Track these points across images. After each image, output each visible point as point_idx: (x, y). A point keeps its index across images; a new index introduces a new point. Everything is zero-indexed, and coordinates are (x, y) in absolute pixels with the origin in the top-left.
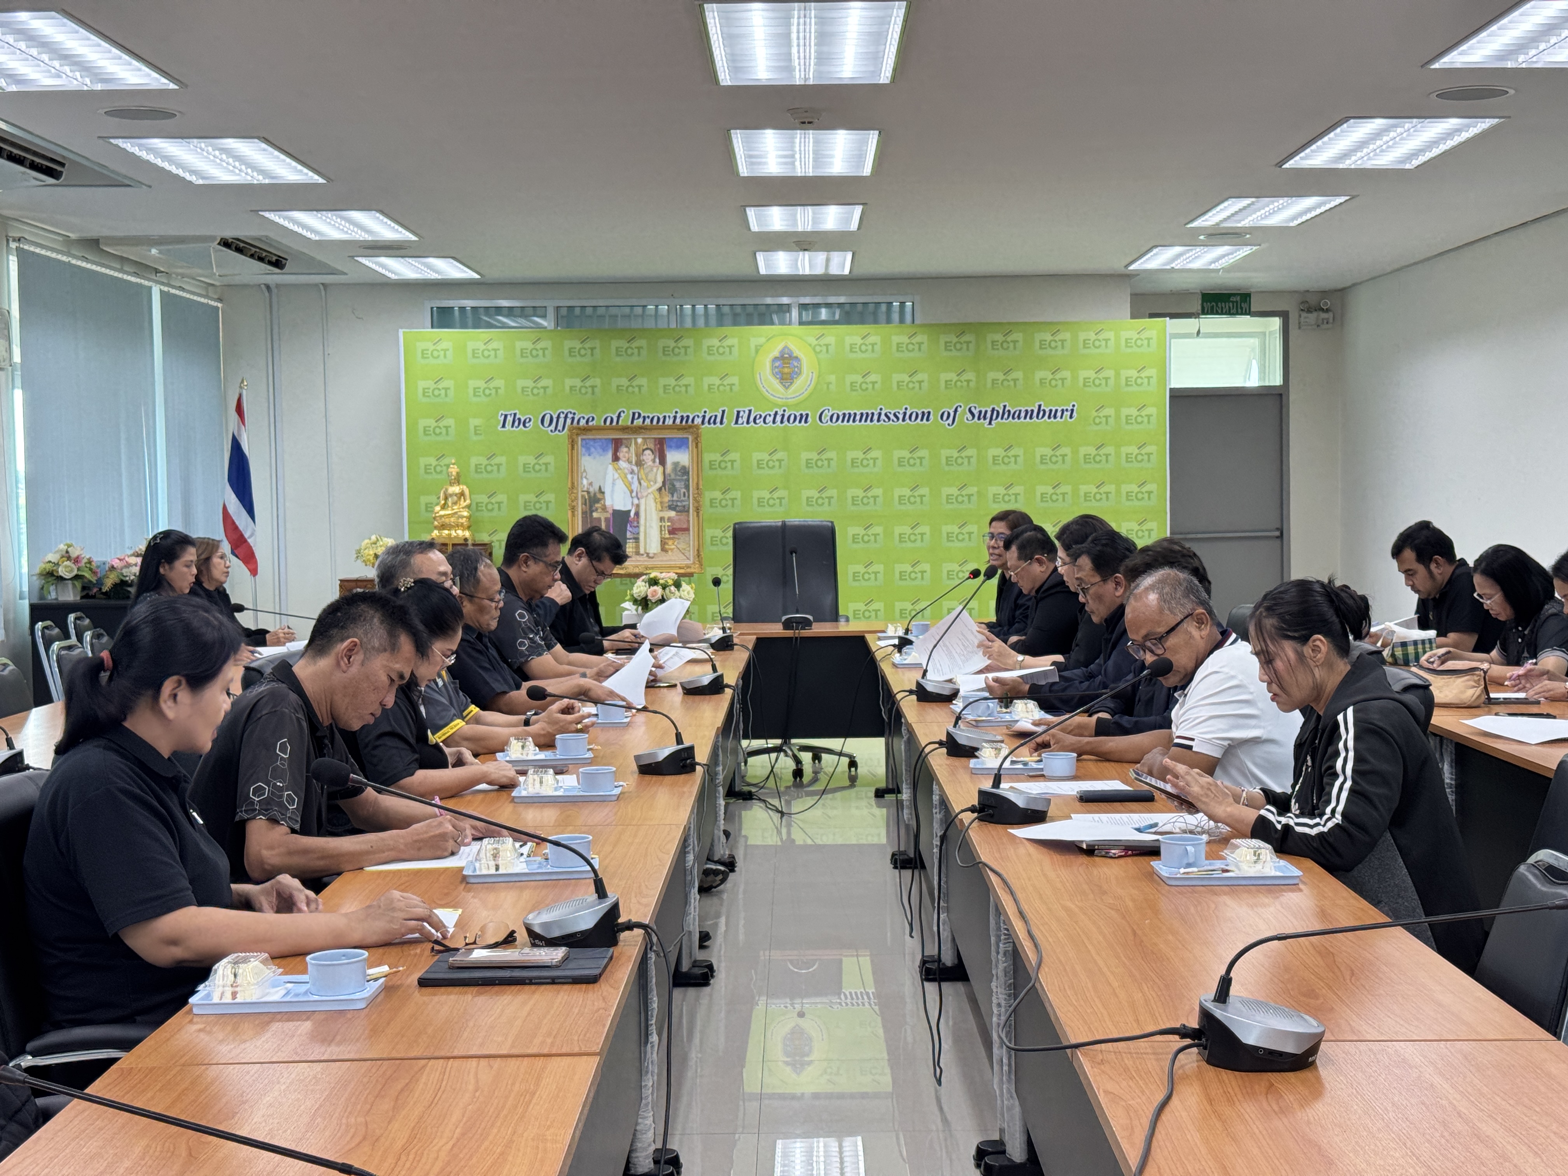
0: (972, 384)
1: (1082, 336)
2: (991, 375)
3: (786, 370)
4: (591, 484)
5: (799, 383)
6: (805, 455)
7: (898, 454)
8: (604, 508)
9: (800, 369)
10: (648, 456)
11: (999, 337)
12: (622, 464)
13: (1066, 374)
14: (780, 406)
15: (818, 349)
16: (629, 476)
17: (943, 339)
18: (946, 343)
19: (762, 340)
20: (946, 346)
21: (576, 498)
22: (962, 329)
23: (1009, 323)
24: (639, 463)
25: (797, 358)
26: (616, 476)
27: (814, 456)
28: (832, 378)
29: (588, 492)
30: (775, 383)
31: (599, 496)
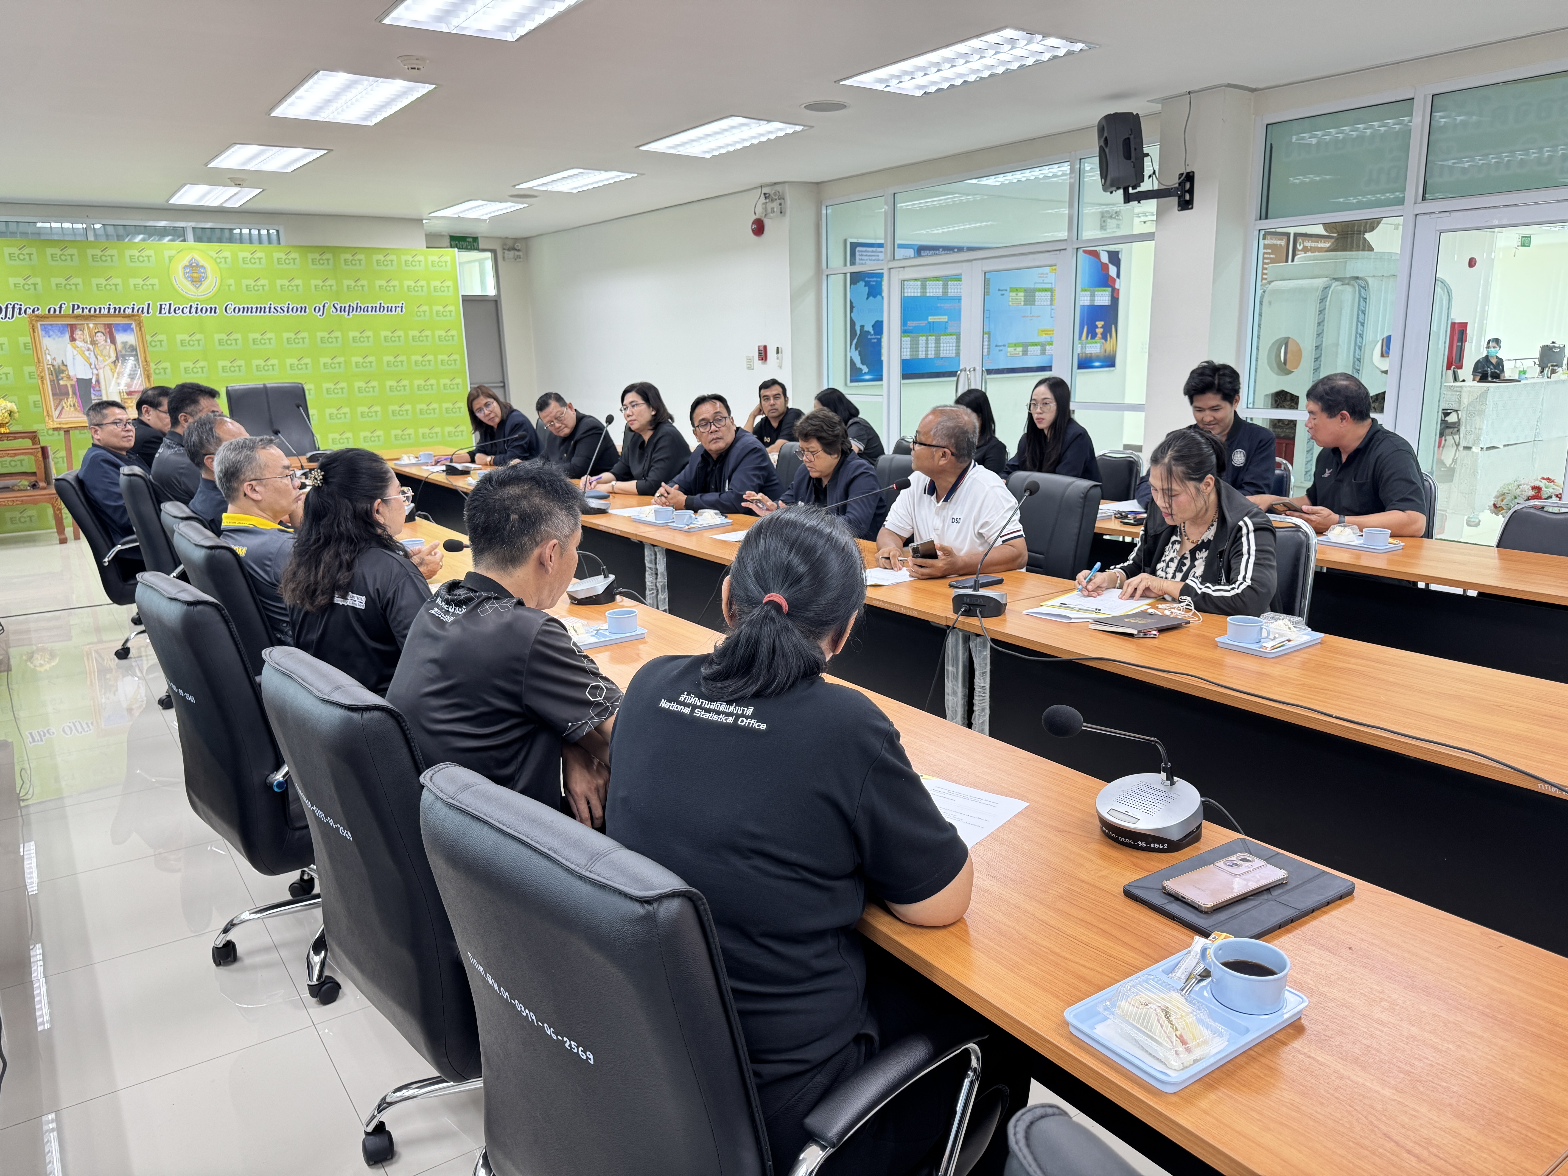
0: (334, 288)
1: (404, 258)
2: (346, 282)
3: (195, 275)
4: (54, 359)
5: (205, 284)
6: (217, 337)
7: (286, 335)
8: (69, 377)
9: (205, 273)
10: (100, 338)
11: (349, 256)
12: (78, 343)
13: (396, 283)
14: (194, 301)
15: (218, 260)
16: (87, 353)
17: (310, 256)
18: (312, 259)
20: (313, 262)
21: (43, 370)
22: (323, 250)
23: (355, 248)
24: (93, 343)
25: (202, 267)
27: (224, 336)
28: (232, 282)
29: (53, 366)
30: (188, 284)
31: (63, 368)
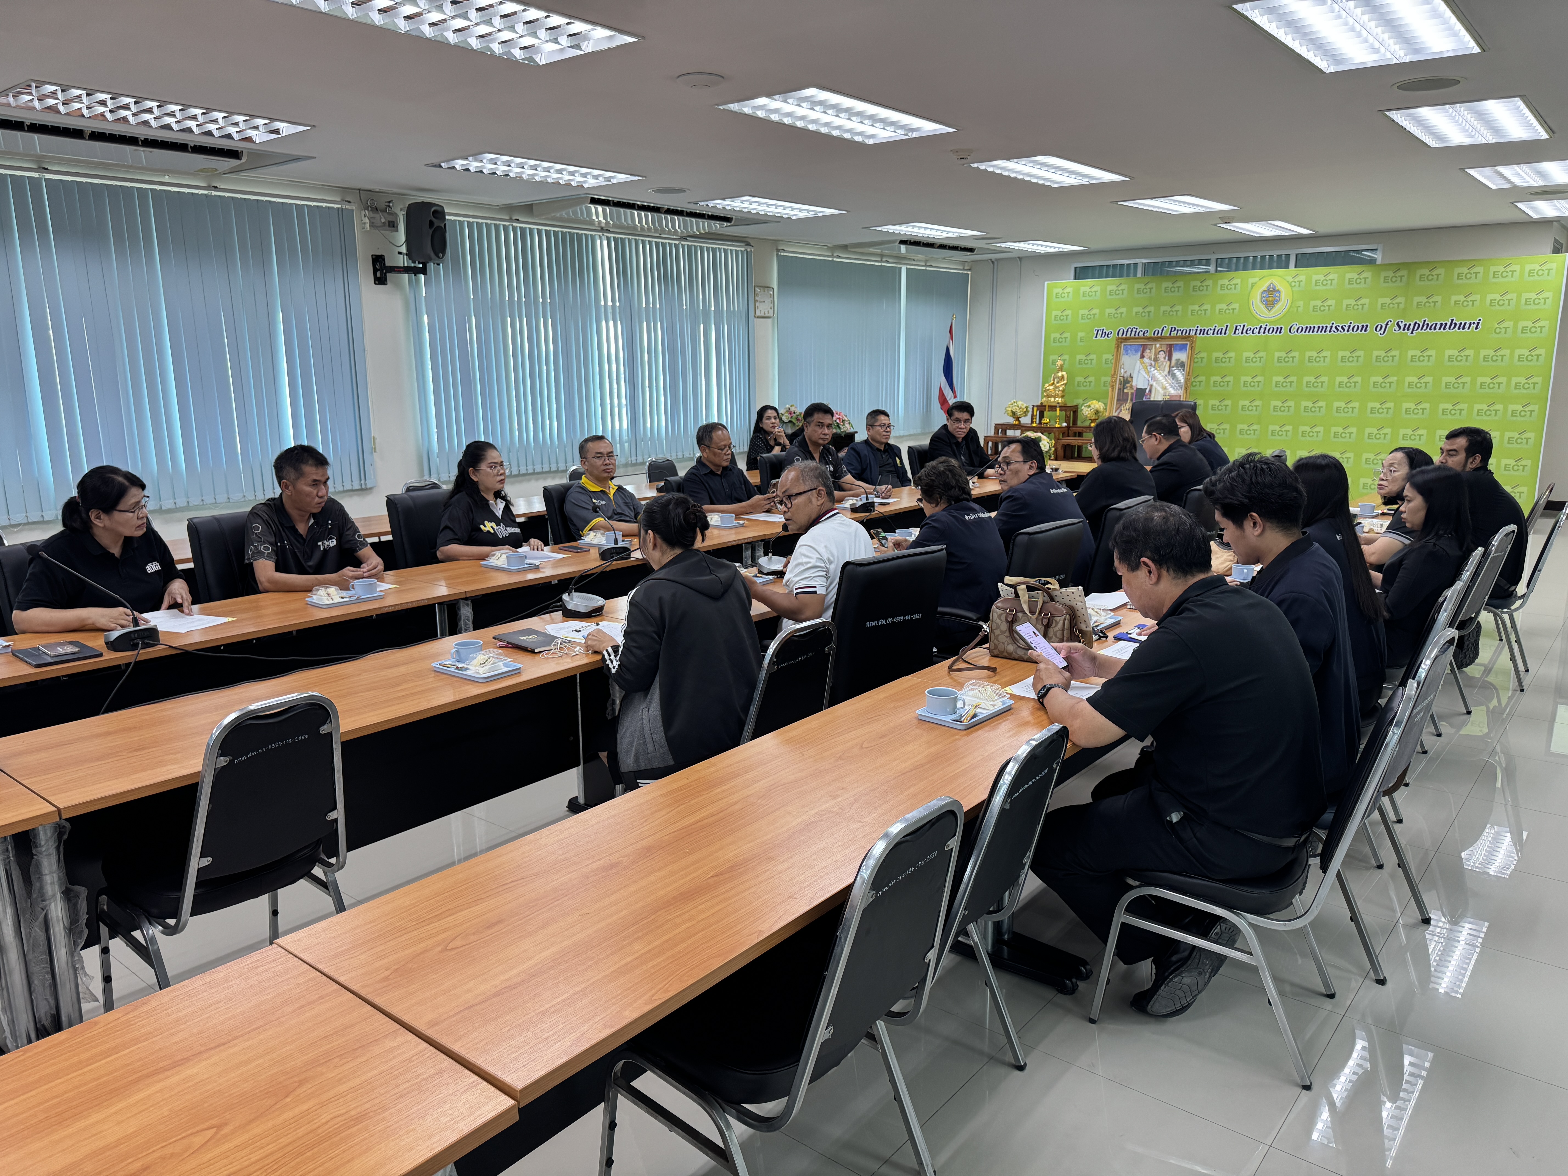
0: (1402, 306)
1: (1493, 269)
3: (1270, 299)
6: (1277, 354)
7: (1341, 354)
8: (1131, 387)
9: (1279, 297)
10: (1162, 355)
12: (1146, 360)
13: (1477, 297)
14: (1263, 322)
15: (1293, 284)
16: (1149, 367)
17: (1383, 274)
18: (1385, 277)
19: (1256, 279)
20: (1385, 279)
21: (1116, 381)
22: (1398, 267)
23: (1434, 262)
24: (1156, 360)
25: (1278, 291)
26: (1141, 367)
28: (1301, 303)
29: (1123, 377)
30: (1263, 307)
